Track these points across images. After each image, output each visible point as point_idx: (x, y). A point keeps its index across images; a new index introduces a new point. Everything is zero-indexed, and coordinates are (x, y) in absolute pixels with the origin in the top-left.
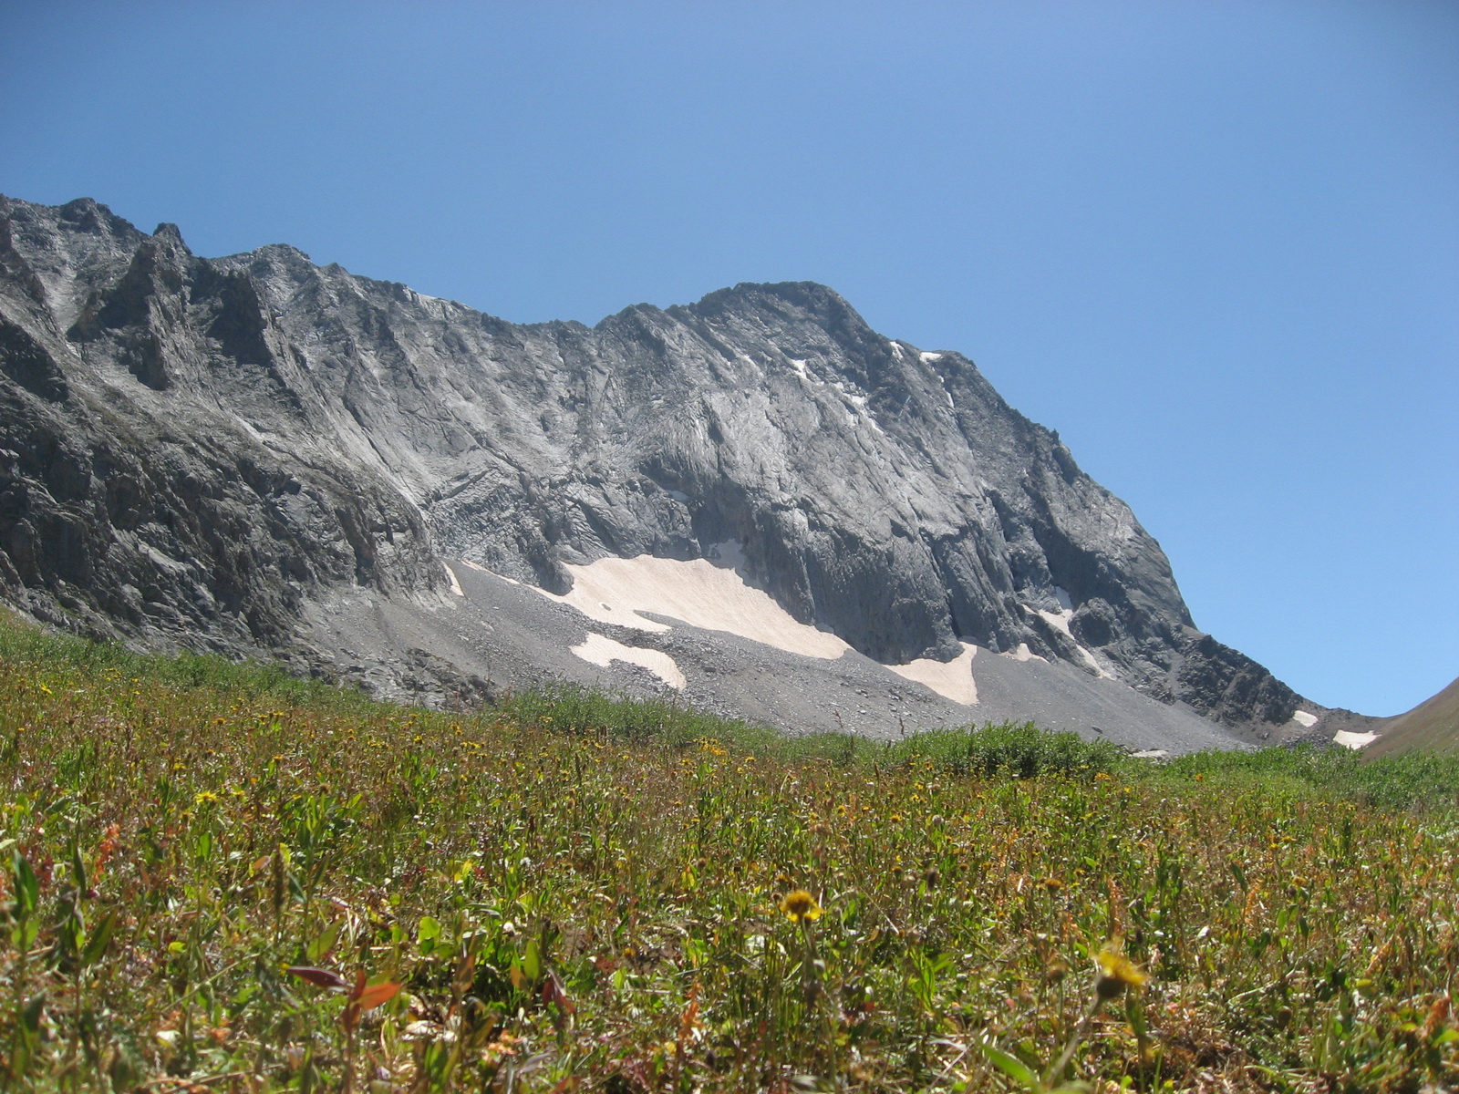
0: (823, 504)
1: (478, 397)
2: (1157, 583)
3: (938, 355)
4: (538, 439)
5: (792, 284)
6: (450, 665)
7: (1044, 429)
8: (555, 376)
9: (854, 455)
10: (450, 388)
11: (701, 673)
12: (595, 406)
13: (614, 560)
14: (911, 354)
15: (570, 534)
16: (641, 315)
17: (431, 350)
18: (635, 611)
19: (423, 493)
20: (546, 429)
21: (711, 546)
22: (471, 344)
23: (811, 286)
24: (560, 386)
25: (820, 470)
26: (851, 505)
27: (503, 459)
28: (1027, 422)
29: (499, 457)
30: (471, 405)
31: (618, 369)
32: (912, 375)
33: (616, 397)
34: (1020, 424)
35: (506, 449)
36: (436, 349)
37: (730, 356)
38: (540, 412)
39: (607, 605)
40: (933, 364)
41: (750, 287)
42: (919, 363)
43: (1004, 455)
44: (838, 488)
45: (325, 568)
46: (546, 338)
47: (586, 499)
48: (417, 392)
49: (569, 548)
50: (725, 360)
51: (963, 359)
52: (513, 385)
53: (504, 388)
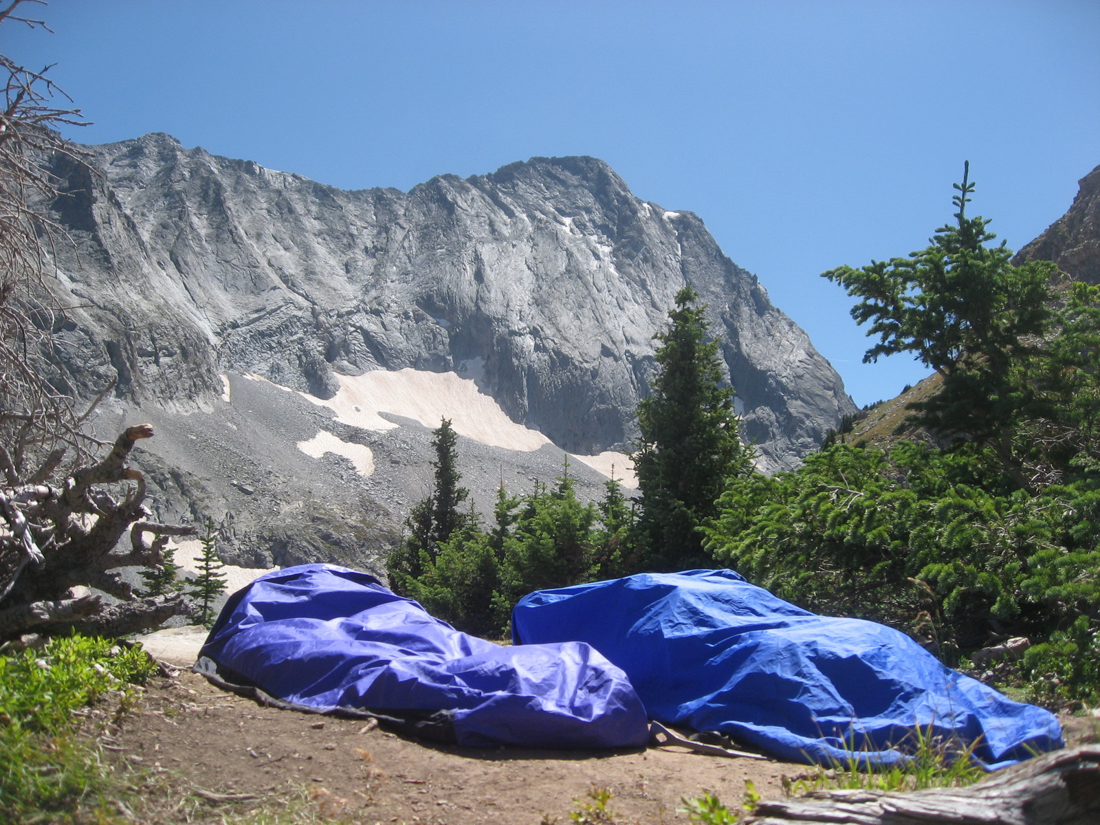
0: (549, 331)
1: (296, 249)
2: (818, 395)
3: (677, 214)
4: (339, 281)
5: (574, 158)
6: (159, 460)
7: (747, 273)
8: (365, 230)
9: (586, 292)
10: (273, 241)
11: (388, 464)
12: (391, 253)
13: (382, 372)
14: (656, 214)
15: (348, 352)
16: (444, 183)
17: (264, 212)
18: (380, 414)
19: (220, 323)
20: (348, 271)
21: (462, 362)
22: (299, 208)
23: (587, 160)
24: (367, 238)
25: (556, 305)
26: (572, 333)
27: (302, 296)
28: (735, 267)
29: (299, 294)
30: (288, 254)
31: (417, 225)
32: (653, 230)
33: (410, 248)
34: (730, 268)
35: (307, 288)
36: (269, 212)
37: (510, 214)
38: (345, 258)
39: (359, 408)
40: (672, 221)
41: (541, 160)
42: (661, 220)
43: (713, 293)
44: (565, 319)
45: (85, 385)
46: (367, 201)
47: (366, 326)
48: (234, 246)
49: (345, 363)
50: (506, 217)
51: (695, 217)
52: (328, 238)
53: (320, 240)
